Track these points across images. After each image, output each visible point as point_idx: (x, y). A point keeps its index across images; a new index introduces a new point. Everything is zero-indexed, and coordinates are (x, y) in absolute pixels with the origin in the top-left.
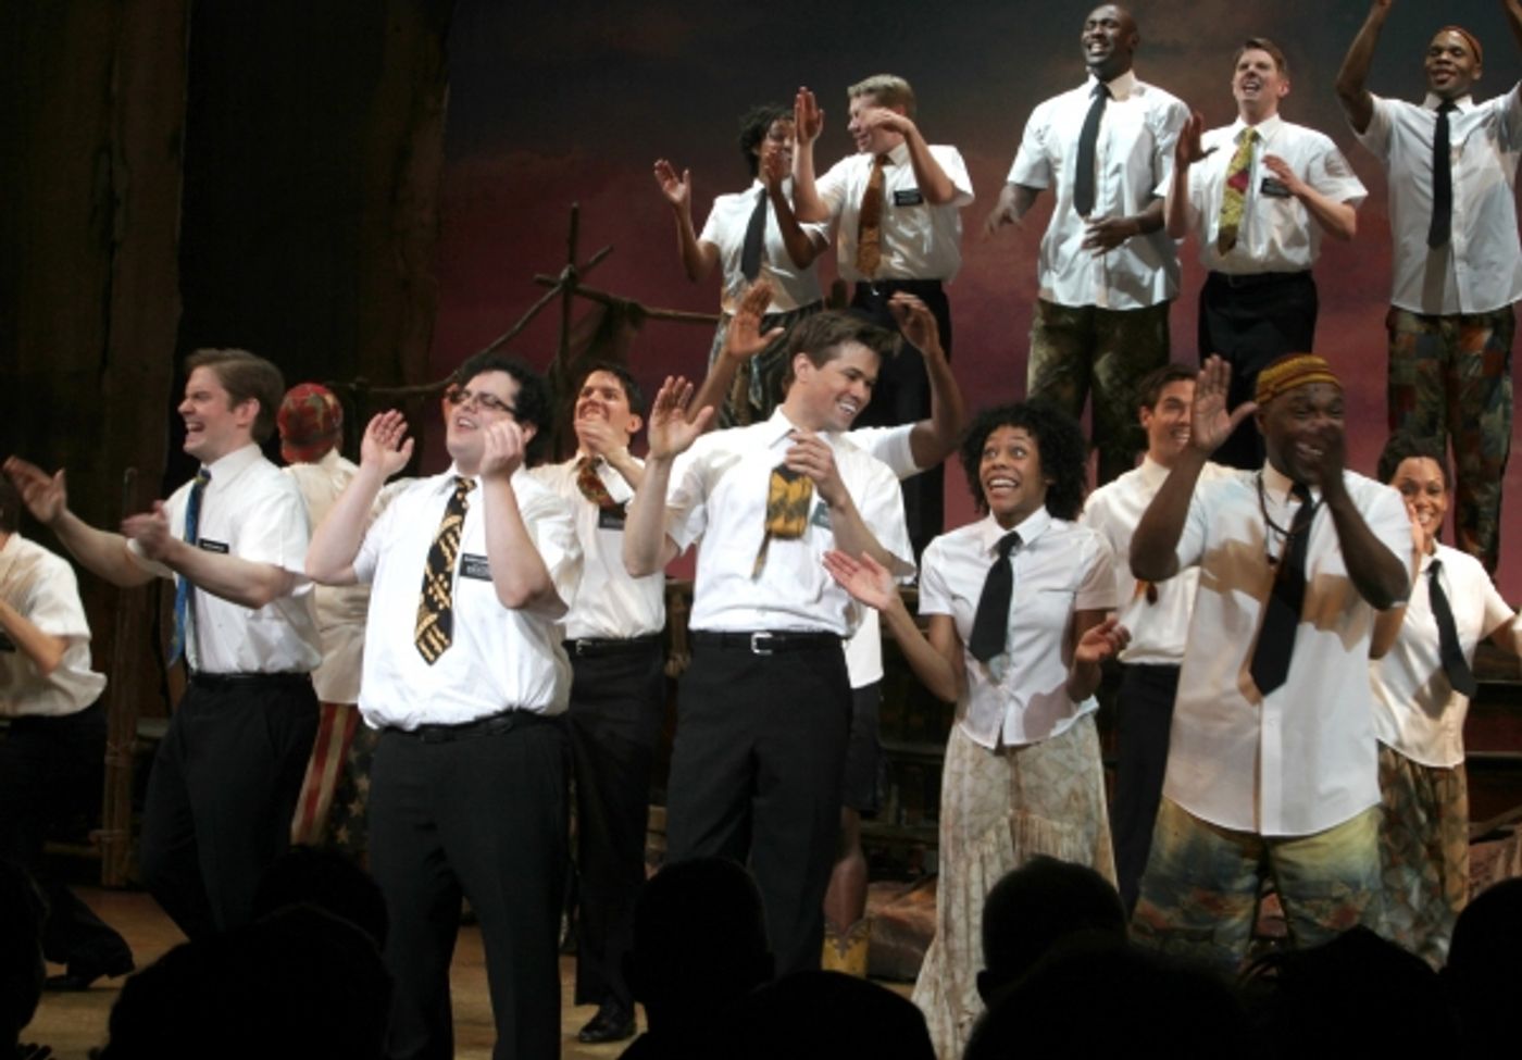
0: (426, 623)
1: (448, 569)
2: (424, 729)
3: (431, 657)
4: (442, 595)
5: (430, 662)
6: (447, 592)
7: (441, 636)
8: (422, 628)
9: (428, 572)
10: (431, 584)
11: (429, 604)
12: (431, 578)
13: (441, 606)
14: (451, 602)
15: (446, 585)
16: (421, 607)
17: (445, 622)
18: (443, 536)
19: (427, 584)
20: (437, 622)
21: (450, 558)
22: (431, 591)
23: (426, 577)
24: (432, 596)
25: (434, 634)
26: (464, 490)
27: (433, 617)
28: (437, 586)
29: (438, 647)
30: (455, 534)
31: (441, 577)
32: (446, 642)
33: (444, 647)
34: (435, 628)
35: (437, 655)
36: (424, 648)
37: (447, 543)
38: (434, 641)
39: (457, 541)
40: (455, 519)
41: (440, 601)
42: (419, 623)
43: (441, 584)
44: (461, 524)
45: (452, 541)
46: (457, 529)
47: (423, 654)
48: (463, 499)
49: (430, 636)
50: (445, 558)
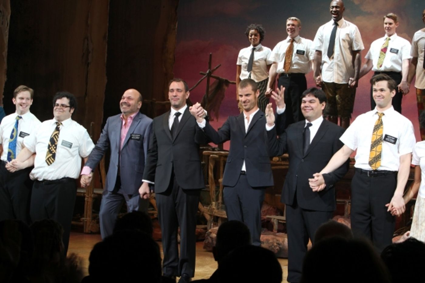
0: (49, 156)
1: (56, 144)
2: (44, 180)
3: (50, 164)
4: (53, 149)
5: (49, 165)
6: (55, 149)
7: (53, 159)
8: (48, 157)
9: (50, 144)
10: (51, 147)
11: (50, 151)
12: (51, 145)
13: (53, 152)
14: (56, 151)
15: (55, 147)
16: (47, 152)
17: (54, 156)
18: (54, 136)
19: (49, 147)
20: (52, 156)
21: (56, 141)
22: (50, 148)
23: (49, 145)
24: (51, 150)
25: (51, 159)
26: (59, 125)
27: (51, 155)
28: (52, 147)
29: (52, 162)
30: (57, 136)
31: (54, 146)
32: (54, 161)
33: (53, 162)
34: (51, 157)
35: (51, 163)
36: (48, 162)
37: (55, 138)
38: (50, 160)
39: (58, 137)
40: (57, 132)
41: (53, 151)
42: (47, 156)
43: (54, 147)
44: (59, 133)
45: (57, 137)
46: (58, 134)
47: (48, 163)
48: (59, 128)
49: (50, 159)
50: (55, 141)
